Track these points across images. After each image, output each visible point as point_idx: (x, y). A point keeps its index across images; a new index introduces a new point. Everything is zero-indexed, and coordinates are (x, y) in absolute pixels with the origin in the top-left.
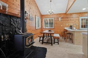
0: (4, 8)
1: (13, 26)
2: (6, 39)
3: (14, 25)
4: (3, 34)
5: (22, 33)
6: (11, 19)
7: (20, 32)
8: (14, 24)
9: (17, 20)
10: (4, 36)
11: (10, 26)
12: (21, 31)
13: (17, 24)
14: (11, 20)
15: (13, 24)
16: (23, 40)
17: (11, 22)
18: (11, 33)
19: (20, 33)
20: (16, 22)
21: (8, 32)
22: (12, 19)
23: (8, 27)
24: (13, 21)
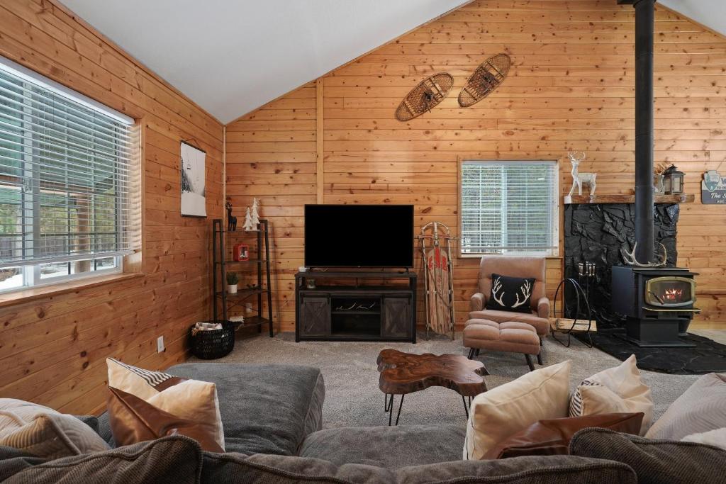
0: (586, 186)
1: (608, 236)
2: (589, 273)
3: (615, 233)
4: (583, 260)
5: (635, 262)
6: (606, 216)
7: (630, 259)
8: (616, 230)
9: (627, 214)
10: (585, 264)
11: (602, 237)
12: (633, 255)
13: (626, 229)
14: (603, 218)
15: (612, 230)
16: (637, 287)
17: (604, 225)
18: (604, 260)
19: (632, 261)
20: (620, 223)
21: (594, 256)
22: (608, 213)
23: (594, 241)
24: (611, 218)
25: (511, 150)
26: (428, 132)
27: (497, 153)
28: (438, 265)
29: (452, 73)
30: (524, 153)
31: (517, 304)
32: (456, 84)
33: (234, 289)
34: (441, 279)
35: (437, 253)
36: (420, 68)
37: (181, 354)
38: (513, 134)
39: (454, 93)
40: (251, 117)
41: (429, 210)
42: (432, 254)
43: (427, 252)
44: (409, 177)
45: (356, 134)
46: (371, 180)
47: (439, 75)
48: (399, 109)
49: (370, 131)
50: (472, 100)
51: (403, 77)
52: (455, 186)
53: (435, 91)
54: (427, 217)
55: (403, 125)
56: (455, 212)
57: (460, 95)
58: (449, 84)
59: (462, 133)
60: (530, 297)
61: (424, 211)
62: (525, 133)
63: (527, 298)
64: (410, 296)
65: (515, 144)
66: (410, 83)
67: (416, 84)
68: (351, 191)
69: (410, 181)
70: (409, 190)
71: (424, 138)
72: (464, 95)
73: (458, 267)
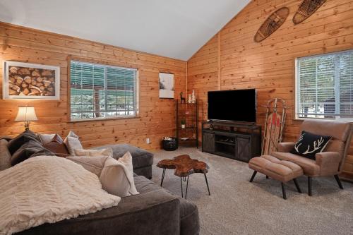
25: (337, 44)
26: (273, 46)
27: (324, 49)
28: (274, 123)
29: (287, 6)
30: (349, 44)
31: (307, 152)
32: (291, 11)
33: (183, 126)
34: (274, 132)
35: (275, 116)
36: (267, 10)
37: (159, 146)
38: (338, 32)
39: (290, 17)
40: (194, 56)
41: (274, 90)
42: (271, 116)
43: (269, 115)
44: (261, 73)
45: (234, 55)
46: (241, 77)
47: (279, 10)
48: (255, 37)
49: (241, 52)
50: (303, 18)
51: (258, 18)
52: (291, 75)
53: (276, 20)
54: (272, 95)
55: (259, 44)
56: (291, 91)
57: (294, 17)
58: (286, 13)
59: (296, 41)
60: (321, 149)
61: (271, 92)
62: (350, 29)
63: (316, 149)
64: (249, 139)
65: (340, 39)
66: (262, 20)
67: (265, 20)
68: (233, 84)
69: (263, 75)
70: (262, 80)
71: (271, 49)
72: (298, 16)
73: (292, 125)
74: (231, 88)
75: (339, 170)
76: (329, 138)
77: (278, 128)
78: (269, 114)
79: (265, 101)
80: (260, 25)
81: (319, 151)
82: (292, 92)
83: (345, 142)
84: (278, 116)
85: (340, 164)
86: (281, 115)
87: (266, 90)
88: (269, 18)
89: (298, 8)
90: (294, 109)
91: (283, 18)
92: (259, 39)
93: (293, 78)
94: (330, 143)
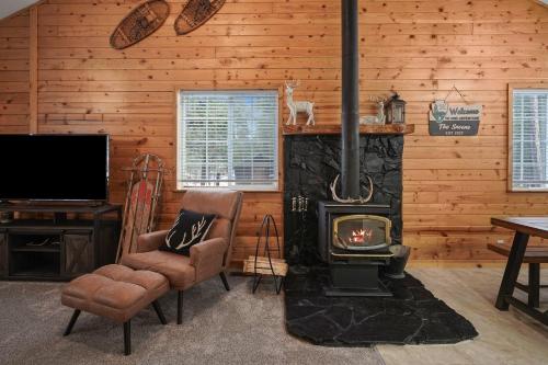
3: (336, 166)
17: (324, 157)
23: (314, 174)
25: (229, 79)
26: (144, 61)
27: (215, 82)
28: (141, 198)
30: (242, 82)
31: (181, 245)
32: (172, 11)
34: (141, 214)
35: (144, 186)
38: (231, 62)
39: (171, 21)
41: (144, 141)
42: (137, 187)
43: (133, 183)
44: (124, 108)
45: (70, 63)
46: (84, 111)
47: (154, 2)
48: (113, 38)
49: (84, 60)
50: (189, 28)
51: (118, 4)
52: (171, 116)
53: (150, 18)
54: (142, 149)
55: (119, 54)
56: (171, 144)
57: (176, 23)
58: (165, 11)
59: (179, 62)
60: (201, 237)
61: (140, 143)
62: (243, 61)
63: (194, 238)
64: (91, 233)
65: (233, 72)
66: (125, 11)
67: (129, 11)
68: (65, 122)
69: (125, 111)
70: (124, 121)
71: (140, 67)
72: (181, 22)
73: (173, 200)
74: (63, 130)
75: (224, 265)
76: (212, 217)
77: (147, 207)
78: (135, 183)
79: (131, 159)
80: (122, 17)
81: (197, 241)
82: (173, 144)
83: (232, 221)
84: (150, 186)
85: (225, 255)
86: (154, 184)
87: (131, 139)
88: (136, 10)
89: (181, 9)
90: (175, 173)
91: (160, 19)
92: (120, 43)
93: (173, 121)
94: (215, 224)
